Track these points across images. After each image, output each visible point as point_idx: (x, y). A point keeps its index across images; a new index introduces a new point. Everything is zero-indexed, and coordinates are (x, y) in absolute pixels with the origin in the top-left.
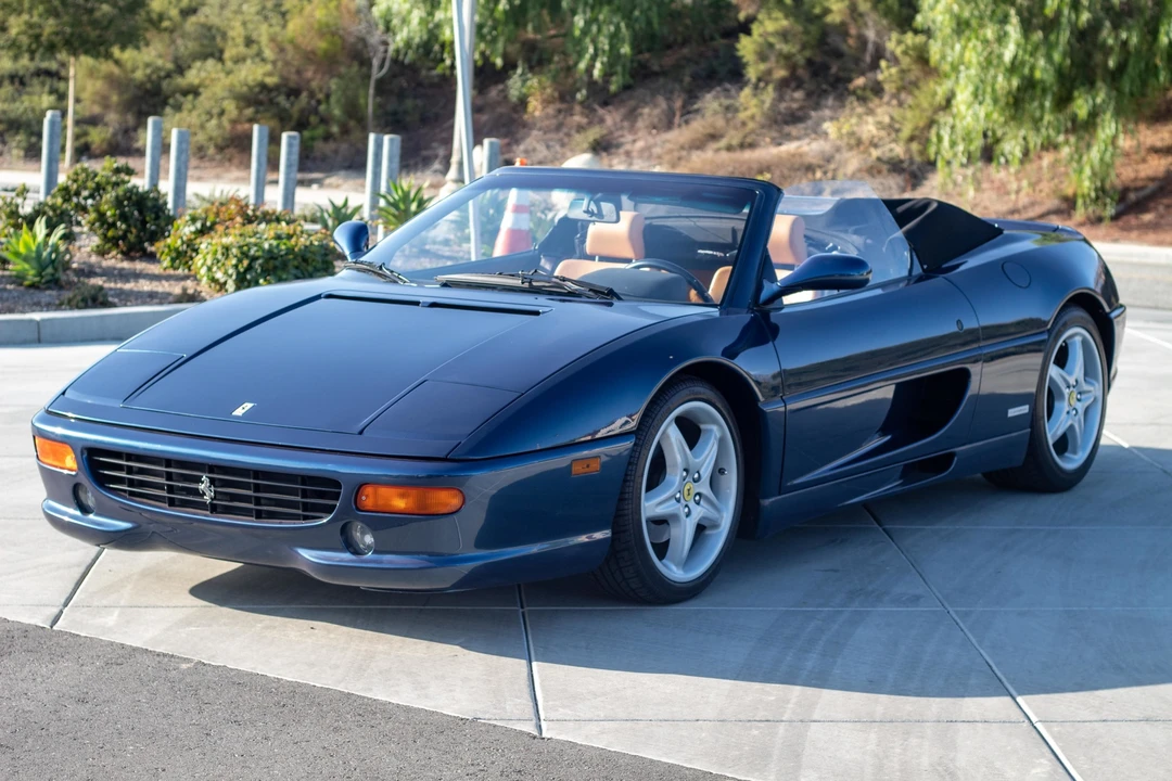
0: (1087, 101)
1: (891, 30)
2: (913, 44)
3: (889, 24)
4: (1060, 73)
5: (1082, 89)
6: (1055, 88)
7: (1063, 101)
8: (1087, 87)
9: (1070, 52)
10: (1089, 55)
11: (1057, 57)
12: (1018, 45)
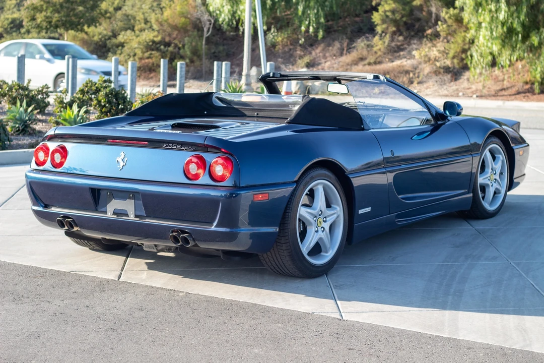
0: (537, 37)
1: (443, 7)
2: (453, 14)
3: (442, 5)
4: (523, 25)
5: (534, 32)
6: (522, 32)
7: (526, 37)
8: (536, 31)
9: (527, 15)
10: (536, 16)
11: (522, 17)
12: (505, 11)
